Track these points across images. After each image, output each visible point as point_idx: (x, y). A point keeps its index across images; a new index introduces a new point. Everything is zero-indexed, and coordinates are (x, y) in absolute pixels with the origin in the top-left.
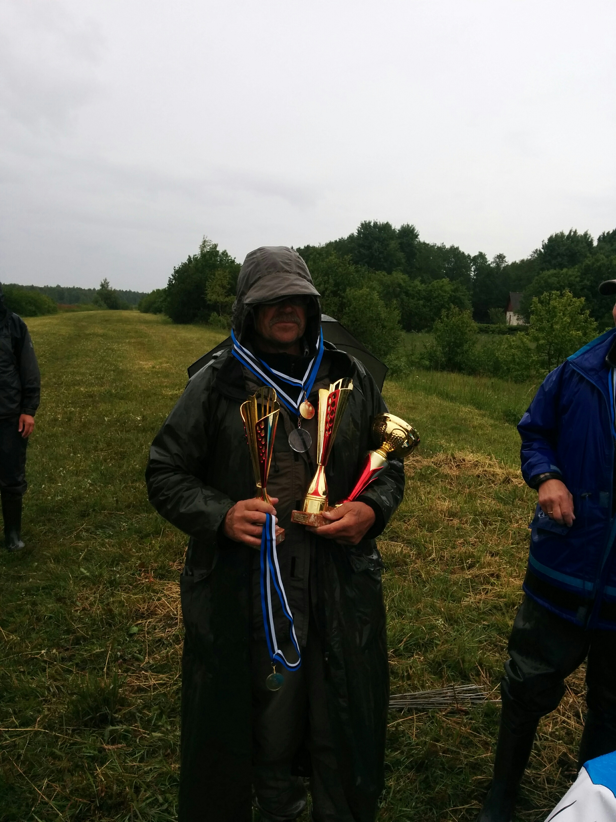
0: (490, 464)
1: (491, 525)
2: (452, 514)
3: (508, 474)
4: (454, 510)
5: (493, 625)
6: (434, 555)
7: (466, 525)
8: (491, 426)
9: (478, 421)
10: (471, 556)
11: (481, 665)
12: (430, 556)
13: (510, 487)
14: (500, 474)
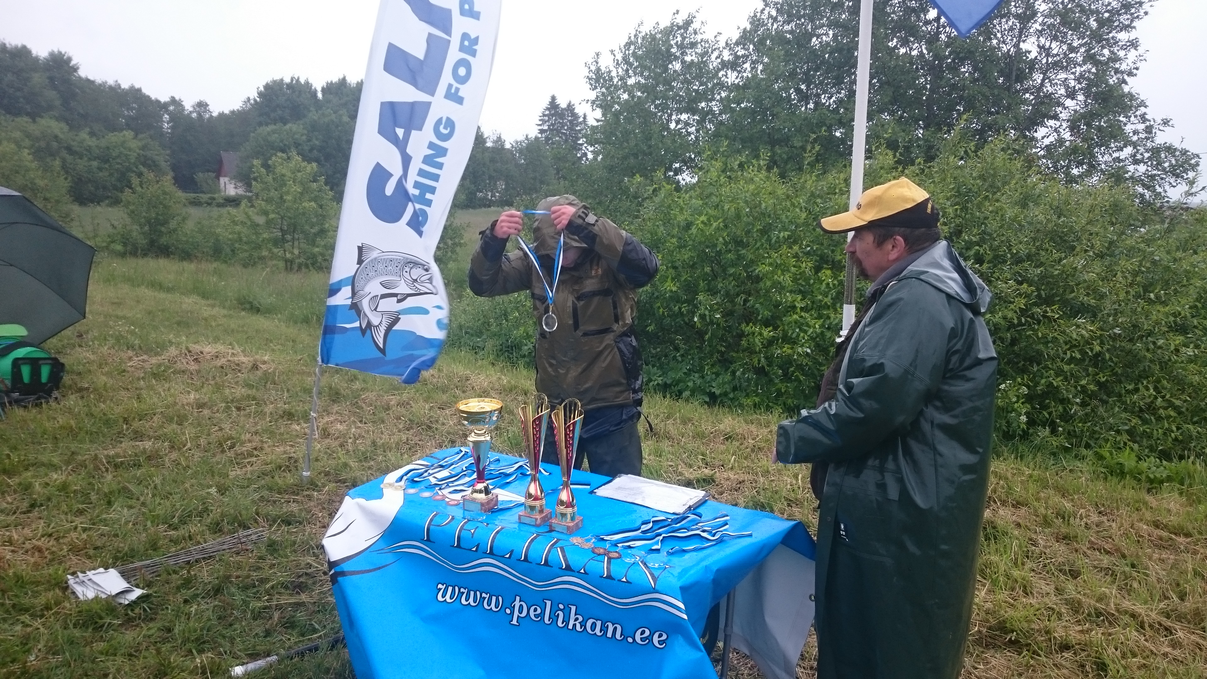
0: (233, 354)
1: (244, 410)
2: (201, 406)
3: (256, 361)
4: (202, 401)
5: (263, 487)
6: (189, 445)
7: (217, 414)
8: (225, 316)
9: (207, 312)
10: (230, 438)
11: (257, 514)
12: (184, 446)
13: (259, 373)
14: (247, 362)
